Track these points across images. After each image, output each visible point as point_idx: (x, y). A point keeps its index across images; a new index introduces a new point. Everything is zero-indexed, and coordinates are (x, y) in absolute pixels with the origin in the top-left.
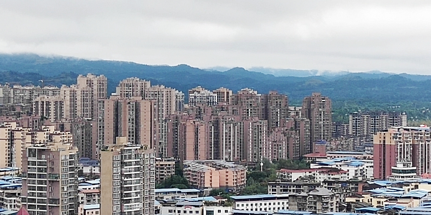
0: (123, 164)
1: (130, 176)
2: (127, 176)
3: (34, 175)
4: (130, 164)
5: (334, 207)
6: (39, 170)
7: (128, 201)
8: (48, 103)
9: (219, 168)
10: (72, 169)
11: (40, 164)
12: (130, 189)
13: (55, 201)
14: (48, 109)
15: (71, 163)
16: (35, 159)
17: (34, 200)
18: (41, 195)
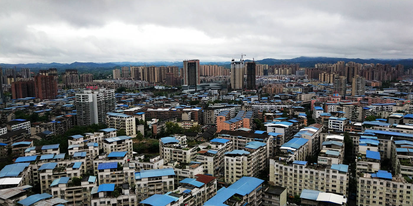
0: (358, 81)
1: (360, 84)
2: (359, 84)
3: (336, 83)
4: (359, 81)
5: (410, 91)
6: (338, 82)
7: (359, 89)
8: (331, 68)
9: (375, 82)
10: (345, 82)
11: (338, 81)
12: (359, 86)
13: (341, 89)
14: (331, 69)
15: (345, 81)
16: (337, 80)
17: (336, 89)
18: (338, 87)
